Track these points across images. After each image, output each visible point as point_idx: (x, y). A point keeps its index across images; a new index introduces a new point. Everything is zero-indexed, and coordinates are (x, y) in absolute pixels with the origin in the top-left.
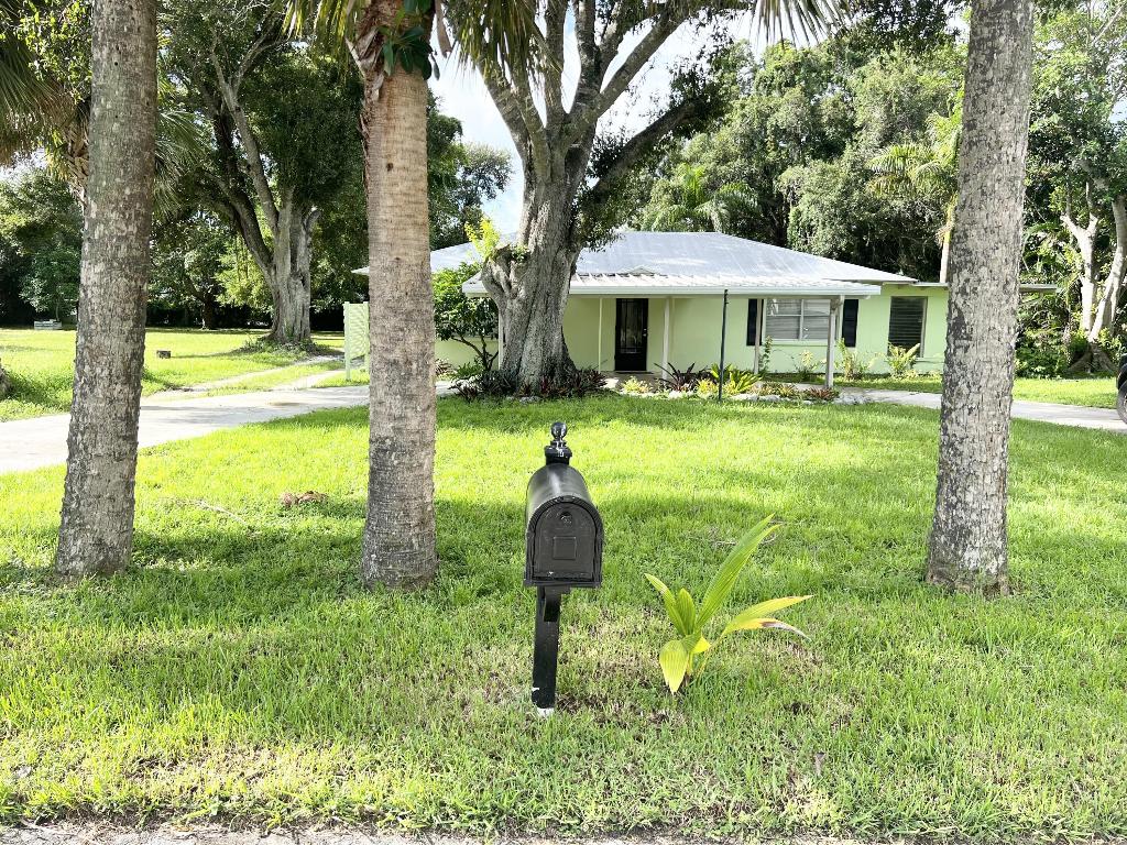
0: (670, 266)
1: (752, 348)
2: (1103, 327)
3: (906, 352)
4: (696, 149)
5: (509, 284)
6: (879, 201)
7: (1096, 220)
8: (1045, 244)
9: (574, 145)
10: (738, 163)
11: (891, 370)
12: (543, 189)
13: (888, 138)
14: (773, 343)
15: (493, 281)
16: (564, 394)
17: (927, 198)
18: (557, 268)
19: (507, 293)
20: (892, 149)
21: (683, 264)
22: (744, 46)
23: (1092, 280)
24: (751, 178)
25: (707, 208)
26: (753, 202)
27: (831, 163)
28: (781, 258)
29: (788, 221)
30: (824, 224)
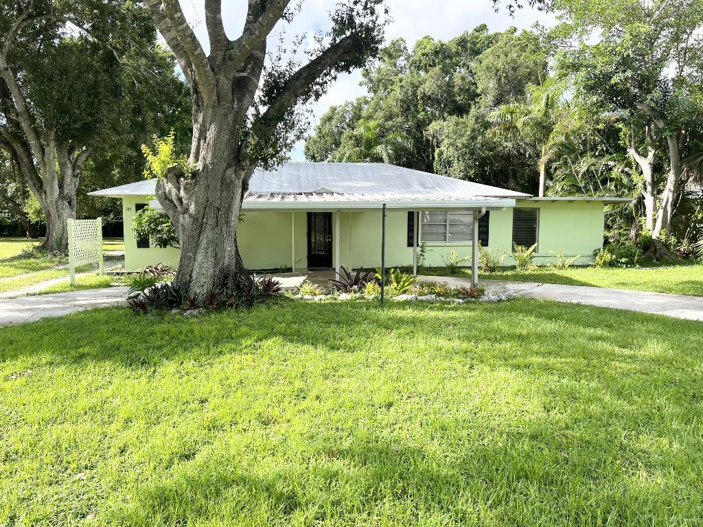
0: (347, 186)
1: (412, 248)
2: (662, 228)
3: (527, 250)
4: (371, 110)
5: (180, 200)
6: (495, 143)
7: (653, 151)
8: (615, 170)
9: (243, 74)
10: (400, 119)
11: (516, 263)
12: (210, 111)
13: (498, 102)
14: (428, 244)
15: (166, 198)
16: (231, 305)
17: (527, 140)
18: (226, 185)
19: (179, 209)
20: (503, 107)
21: (357, 185)
22: (401, 42)
23: (653, 195)
24: (409, 131)
25: (379, 149)
26: (409, 145)
27: (462, 117)
28: (431, 181)
29: (434, 158)
30: (458, 160)
